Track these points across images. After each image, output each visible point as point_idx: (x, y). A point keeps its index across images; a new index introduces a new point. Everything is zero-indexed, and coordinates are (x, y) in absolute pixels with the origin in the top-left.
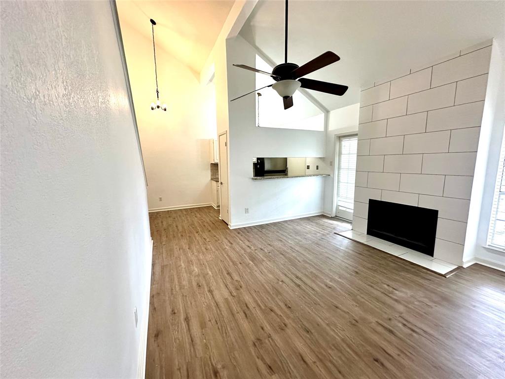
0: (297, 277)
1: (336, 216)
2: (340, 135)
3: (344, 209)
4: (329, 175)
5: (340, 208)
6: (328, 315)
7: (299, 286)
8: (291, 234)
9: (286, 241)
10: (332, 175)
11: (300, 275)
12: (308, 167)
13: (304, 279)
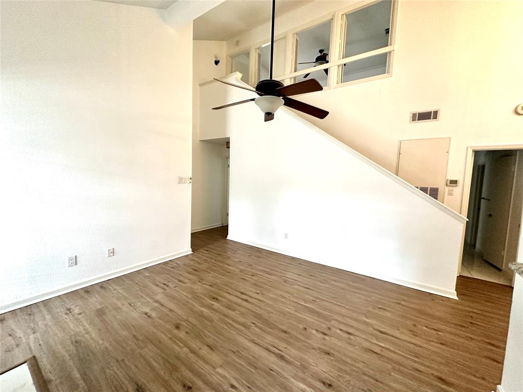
0: (246, 301)
6: (217, 281)
7: (242, 293)
11: (245, 304)
13: (240, 301)
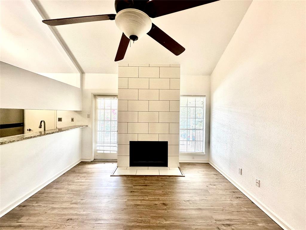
1: (94, 159)
2: (96, 94)
3: (109, 152)
4: (87, 126)
5: (99, 152)
8: (74, 201)
9: (76, 214)
10: (90, 126)
12: (60, 120)
